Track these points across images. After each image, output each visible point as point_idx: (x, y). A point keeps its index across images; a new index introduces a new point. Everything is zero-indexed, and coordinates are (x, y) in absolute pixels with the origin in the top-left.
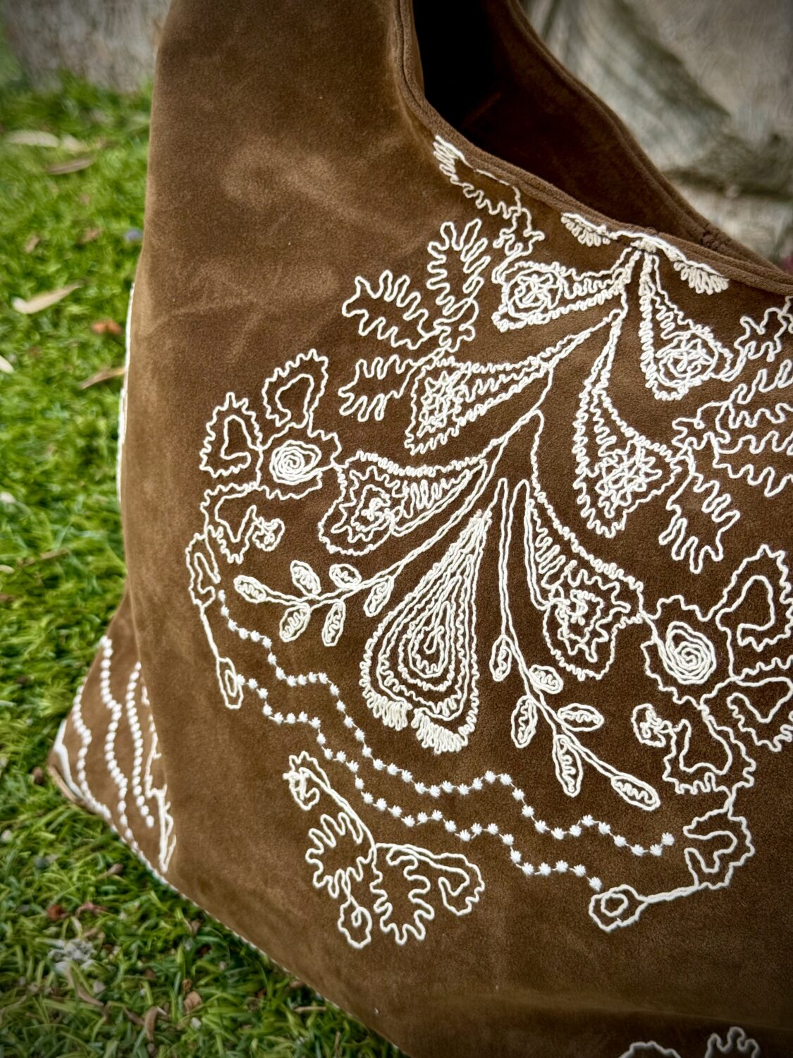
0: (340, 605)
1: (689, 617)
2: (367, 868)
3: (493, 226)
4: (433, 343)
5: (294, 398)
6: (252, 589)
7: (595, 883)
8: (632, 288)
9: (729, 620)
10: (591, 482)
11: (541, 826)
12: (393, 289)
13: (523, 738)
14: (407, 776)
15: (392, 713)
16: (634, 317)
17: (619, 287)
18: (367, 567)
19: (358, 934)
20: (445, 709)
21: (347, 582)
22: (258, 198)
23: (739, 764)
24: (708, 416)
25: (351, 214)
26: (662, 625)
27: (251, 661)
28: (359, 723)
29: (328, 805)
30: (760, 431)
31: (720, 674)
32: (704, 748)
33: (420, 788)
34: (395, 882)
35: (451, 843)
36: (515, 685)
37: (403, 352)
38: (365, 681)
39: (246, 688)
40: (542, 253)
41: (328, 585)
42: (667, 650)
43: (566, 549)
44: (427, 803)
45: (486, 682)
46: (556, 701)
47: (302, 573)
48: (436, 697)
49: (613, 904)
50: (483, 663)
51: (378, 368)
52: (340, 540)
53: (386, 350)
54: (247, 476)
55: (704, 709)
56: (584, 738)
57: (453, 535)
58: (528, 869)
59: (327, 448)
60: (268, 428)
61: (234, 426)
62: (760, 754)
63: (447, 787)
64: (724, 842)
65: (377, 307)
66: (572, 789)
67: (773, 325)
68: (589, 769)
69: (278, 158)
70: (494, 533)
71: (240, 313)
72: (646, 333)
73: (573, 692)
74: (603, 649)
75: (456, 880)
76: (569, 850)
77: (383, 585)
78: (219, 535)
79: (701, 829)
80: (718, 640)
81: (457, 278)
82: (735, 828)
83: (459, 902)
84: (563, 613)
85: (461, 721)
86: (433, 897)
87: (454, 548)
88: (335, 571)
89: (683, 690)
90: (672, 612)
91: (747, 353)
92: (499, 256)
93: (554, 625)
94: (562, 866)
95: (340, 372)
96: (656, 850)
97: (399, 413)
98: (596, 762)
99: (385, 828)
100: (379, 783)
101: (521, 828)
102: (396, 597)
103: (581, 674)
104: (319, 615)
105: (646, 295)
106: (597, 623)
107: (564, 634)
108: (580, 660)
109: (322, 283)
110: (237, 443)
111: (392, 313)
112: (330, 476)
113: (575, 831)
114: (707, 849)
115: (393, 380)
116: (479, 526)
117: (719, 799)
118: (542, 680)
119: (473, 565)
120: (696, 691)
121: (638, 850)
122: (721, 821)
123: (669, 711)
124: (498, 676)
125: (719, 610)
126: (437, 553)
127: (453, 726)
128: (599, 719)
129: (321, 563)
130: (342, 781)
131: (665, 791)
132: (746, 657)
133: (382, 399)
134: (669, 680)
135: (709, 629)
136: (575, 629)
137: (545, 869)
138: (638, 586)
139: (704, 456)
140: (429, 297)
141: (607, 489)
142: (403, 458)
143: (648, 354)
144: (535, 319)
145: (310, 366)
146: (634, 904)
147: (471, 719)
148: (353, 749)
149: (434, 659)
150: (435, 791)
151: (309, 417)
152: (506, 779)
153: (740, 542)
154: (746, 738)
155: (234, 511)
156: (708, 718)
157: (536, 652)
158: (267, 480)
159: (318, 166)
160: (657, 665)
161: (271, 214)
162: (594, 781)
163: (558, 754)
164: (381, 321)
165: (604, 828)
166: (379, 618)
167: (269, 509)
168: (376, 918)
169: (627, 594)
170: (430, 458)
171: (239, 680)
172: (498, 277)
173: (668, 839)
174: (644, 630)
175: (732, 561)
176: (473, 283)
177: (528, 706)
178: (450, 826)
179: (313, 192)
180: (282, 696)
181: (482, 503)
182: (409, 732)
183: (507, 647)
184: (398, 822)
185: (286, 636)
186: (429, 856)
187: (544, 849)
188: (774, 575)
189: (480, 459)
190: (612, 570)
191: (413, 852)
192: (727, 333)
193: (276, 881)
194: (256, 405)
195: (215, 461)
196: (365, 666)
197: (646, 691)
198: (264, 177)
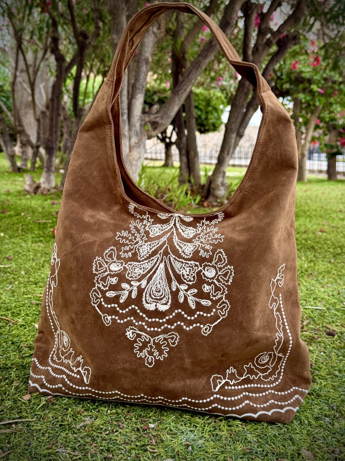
0: (135, 288)
1: (209, 265)
2: (151, 346)
3: (142, 220)
4: (137, 242)
5: (111, 256)
6: (111, 294)
7: (202, 326)
8: (175, 225)
9: (216, 263)
10: (183, 252)
11: (189, 318)
12: (125, 234)
13: (181, 300)
14: (157, 320)
15: (151, 307)
16: (177, 229)
17: (172, 225)
18: (139, 280)
19: (150, 364)
20: (164, 301)
21: (136, 284)
22: (92, 221)
23: (224, 289)
24: (199, 238)
25: (112, 222)
26: (204, 269)
27: (113, 312)
28: (144, 313)
29: (139, 336)
30: (209, 236)
31: (217, 273)
32: (217, 289)
33: (161, 321)
34: (158, 346)
35: (171, 330)
36: (178, 290)
37: (131, 245)
38: (144, 302)
39: (112, 319)
40: (154, 223)
41: (131, 286)
42: (206, 273)
43: (182, 262)
44: (163, 324)
45: (172, 292)
46: (187, 290)
47: (125, 285)
48: (161, 299)
49: (206, 329)
50: (170, 288)
51: (127, 248)
52: (132, 277)
53: (127, 245)
54: (106, 271)
55: (215, 281)
56: (194, 296)
57: (157, 269)
58: (188, 329)
59: (122, 263)
60: (107, 263)
61: (99, 263)
62: (227, 286)
63: (167, 318)
64: (224, 307)
65: (123, 237)
66: (193, 307)
67: (203, 224)
68: (196, 302)
69: (94, 213)
70: (166, 265)
71: (94, 242)
72: (180, 230)
73: (190, 287)
74: (194, 277)
75: (172, 338)
76: (195, 321)
77: (144, 282)
78: (100, 286)
79: (220, 305)
80: (215, 268)
81: (138, 231)
82: (226, 303)
83: (174, 343)
84: (185, 273)
85: (168, 302)
86: (168, 345)
87: (158, 271)
88: (132, 283)
89: (211, 279)
90: (205, 265)
91: (200, 229)
92: (145, 225)
93: (183, 276)
94: (194, 325)
95: (119, 250)
96: (212, 314)
97: (135, 255)
98: (197, 300)
99: (153, 334)
100: (150, 325)
101: (184, 320)
102: (148, 283)
103: (191, 283)
104: (130, 292)
105: (178, 225)
106: (191, 272)
107: (186, 277)
108: (190, 281)
109: (110, 234)
110: (101, 266)
111: (127, 238)
112: (125, 268)
113: (196, 316)
114: (222, 309)
115: (131, 250)
116: (162, 266)
117: (222, 298)
118: (183, 287)
119: (163, 272)
120: (213, 278)
121: (209, 315)
122: (223, 302)
123: (209, 284)
124: (174, 290)
125: (213, 262)
126: (155, 272)
127: (166, 304)
128: (196, 291)
129: (129, 282)
130: (141, 329)
131: (211, 300)
132: (220, 269)
133: (130, 254)
134: (208, 278)
135: (213, 266)
136: (188, 275)
137: (191, 327)
138: (198, 263)
139: (202, 242)
140: (133, 235)
141: (186, 251)
142: (139, 261)
143: (182, 233)
144: (158, 234)
145: (112, 250)
146: (210, 327)
147: (170, 301)
148: (142, 319)
149: (159, 291)
150: (164, 320)
151: (115, 259)
152: (180, 311)
153: (214, 251)
154: (224, 284)
155: (104, 279)
156: (216, 282)
157: (180, 282)
158: (110, 271)
159: (102, 213)
160: (205, 276)
161: (95, 223)
162: (198, 304)
163: (189, 301)
164: (124, 240)
165: (202, 313)
166: (145, 287)
167: (112, 276)
168: (155, 357)
169: (196, 266)
170: (146, 259)
171: (109, 318)
172: (147, 229)
173: (214, 310)
174: (201, 271)
175: (214, 254)
176: (142, 231)
177: (181, 294)
178: (169, 327)
179: (102, 218)
180: (122, 317)
181: (161, 262)
182: (156, 309)
183: (175, 284)
184: (157, 331)
185: (121, 301)
186: (166, 336)
187: (190, 323)
188: (221, 253)
189: (158, 255)
190: (192, 262)
191: (161, 337)
192: (195, 227)
193: (127, 362)
194: (103, 258)
195: (96, 270)
196: (144, 299)
197: (204, 282)
198: (92, 217)
